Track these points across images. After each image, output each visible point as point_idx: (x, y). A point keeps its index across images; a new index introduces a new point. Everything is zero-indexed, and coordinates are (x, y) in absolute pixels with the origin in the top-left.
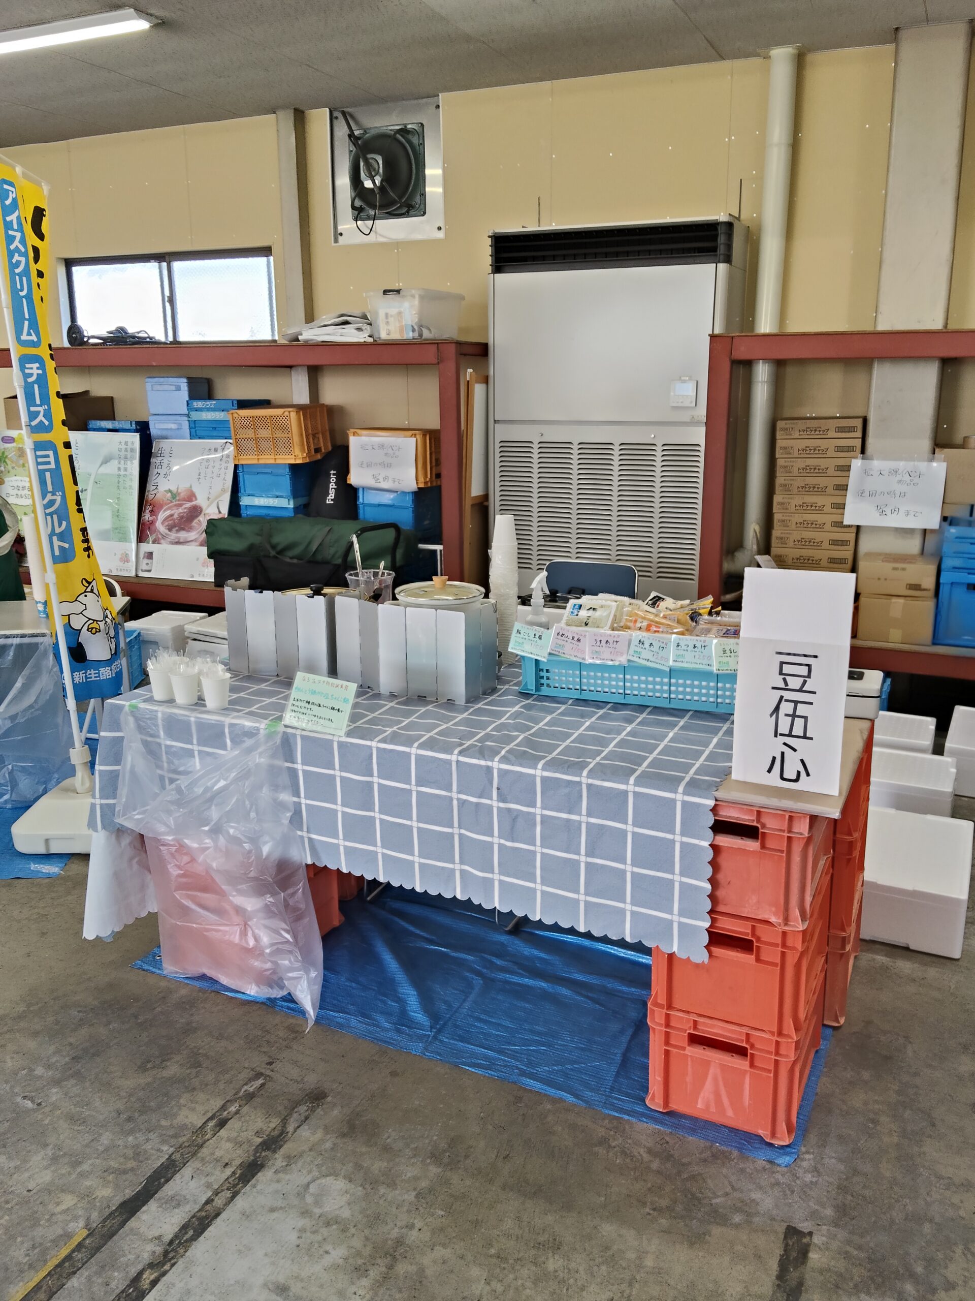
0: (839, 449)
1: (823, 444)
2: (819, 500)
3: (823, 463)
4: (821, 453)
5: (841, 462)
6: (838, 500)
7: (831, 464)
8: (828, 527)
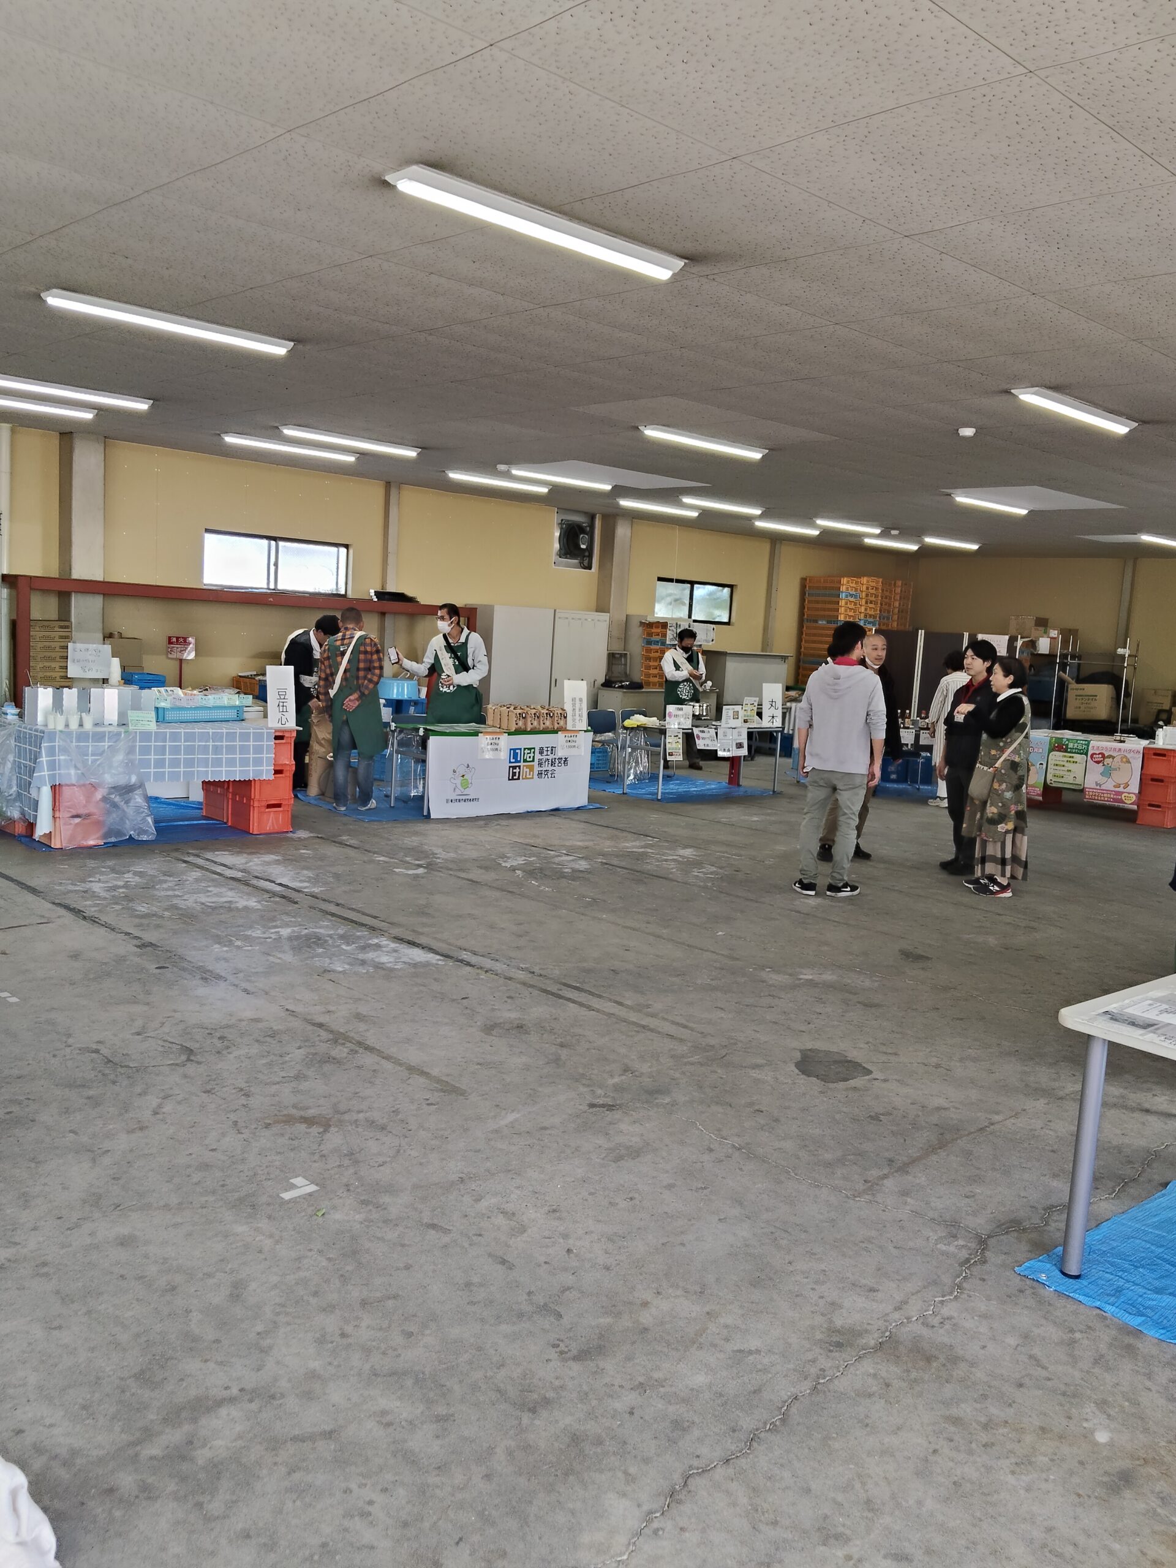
0: (61, 637)
1: (52, 634)
2: (53, 665)
3: (53, 645)
4: (52, 639)
5: (62, 644)
6: (63, 664)
7: (57, 645)
8: (58, 679)
